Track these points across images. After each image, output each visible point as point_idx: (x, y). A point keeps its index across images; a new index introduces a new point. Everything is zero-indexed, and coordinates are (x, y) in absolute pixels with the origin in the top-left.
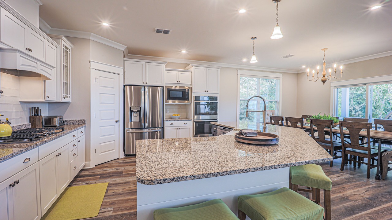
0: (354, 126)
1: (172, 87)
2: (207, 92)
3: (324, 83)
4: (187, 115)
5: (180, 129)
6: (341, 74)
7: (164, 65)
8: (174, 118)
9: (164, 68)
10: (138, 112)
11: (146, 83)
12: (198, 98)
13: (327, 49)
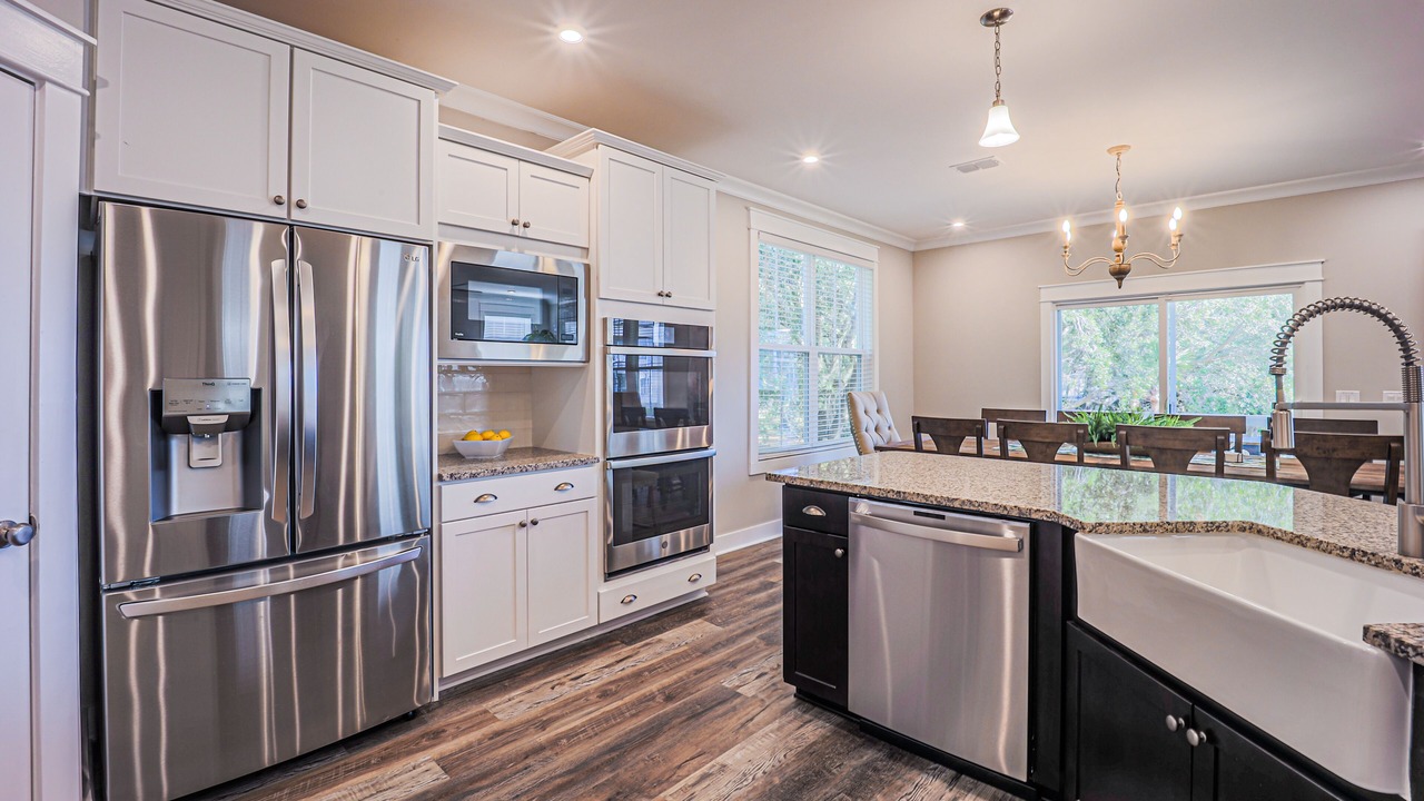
0: (1334, 450)
1: (494, 252)
2: (667, 301)
3: (1120, 280)
4: (540, 432)
5: (534, 523)
6: (1173, 248)
7: (432, 102)
8: (476, 460)
9: (433, 124)
10: (230, 435)
11: (300, 205)
12: (629, 331)
13: (1129, 147)
